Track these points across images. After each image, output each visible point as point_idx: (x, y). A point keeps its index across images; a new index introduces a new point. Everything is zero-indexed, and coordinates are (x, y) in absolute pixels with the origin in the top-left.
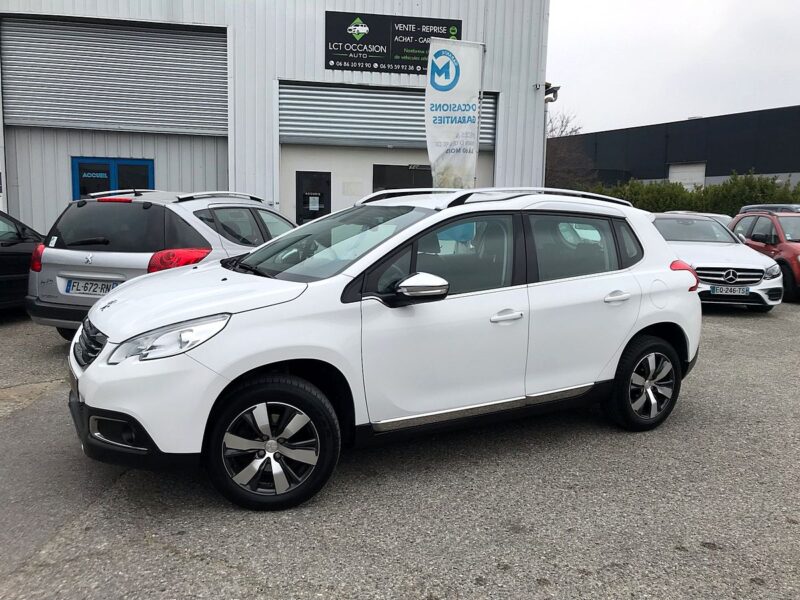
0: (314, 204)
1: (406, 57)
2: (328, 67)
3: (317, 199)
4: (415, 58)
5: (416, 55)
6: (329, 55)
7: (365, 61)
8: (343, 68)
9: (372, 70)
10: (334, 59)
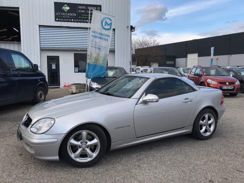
0: (54, 67)
1: (82, 17)
2: (56, 21)
3: (55, 65)
4: (86, 18)
5: (86, 16)
6: (56, 17)
7: (69, 19)
8: (61, 21)
9: (71, 21)
10: (58, 18)
